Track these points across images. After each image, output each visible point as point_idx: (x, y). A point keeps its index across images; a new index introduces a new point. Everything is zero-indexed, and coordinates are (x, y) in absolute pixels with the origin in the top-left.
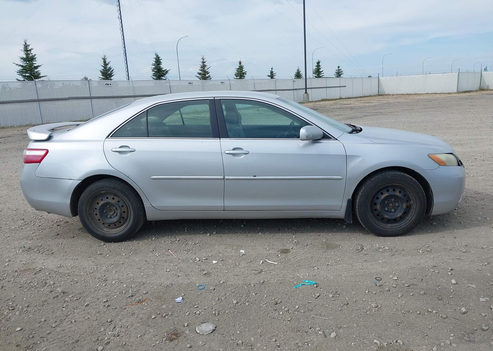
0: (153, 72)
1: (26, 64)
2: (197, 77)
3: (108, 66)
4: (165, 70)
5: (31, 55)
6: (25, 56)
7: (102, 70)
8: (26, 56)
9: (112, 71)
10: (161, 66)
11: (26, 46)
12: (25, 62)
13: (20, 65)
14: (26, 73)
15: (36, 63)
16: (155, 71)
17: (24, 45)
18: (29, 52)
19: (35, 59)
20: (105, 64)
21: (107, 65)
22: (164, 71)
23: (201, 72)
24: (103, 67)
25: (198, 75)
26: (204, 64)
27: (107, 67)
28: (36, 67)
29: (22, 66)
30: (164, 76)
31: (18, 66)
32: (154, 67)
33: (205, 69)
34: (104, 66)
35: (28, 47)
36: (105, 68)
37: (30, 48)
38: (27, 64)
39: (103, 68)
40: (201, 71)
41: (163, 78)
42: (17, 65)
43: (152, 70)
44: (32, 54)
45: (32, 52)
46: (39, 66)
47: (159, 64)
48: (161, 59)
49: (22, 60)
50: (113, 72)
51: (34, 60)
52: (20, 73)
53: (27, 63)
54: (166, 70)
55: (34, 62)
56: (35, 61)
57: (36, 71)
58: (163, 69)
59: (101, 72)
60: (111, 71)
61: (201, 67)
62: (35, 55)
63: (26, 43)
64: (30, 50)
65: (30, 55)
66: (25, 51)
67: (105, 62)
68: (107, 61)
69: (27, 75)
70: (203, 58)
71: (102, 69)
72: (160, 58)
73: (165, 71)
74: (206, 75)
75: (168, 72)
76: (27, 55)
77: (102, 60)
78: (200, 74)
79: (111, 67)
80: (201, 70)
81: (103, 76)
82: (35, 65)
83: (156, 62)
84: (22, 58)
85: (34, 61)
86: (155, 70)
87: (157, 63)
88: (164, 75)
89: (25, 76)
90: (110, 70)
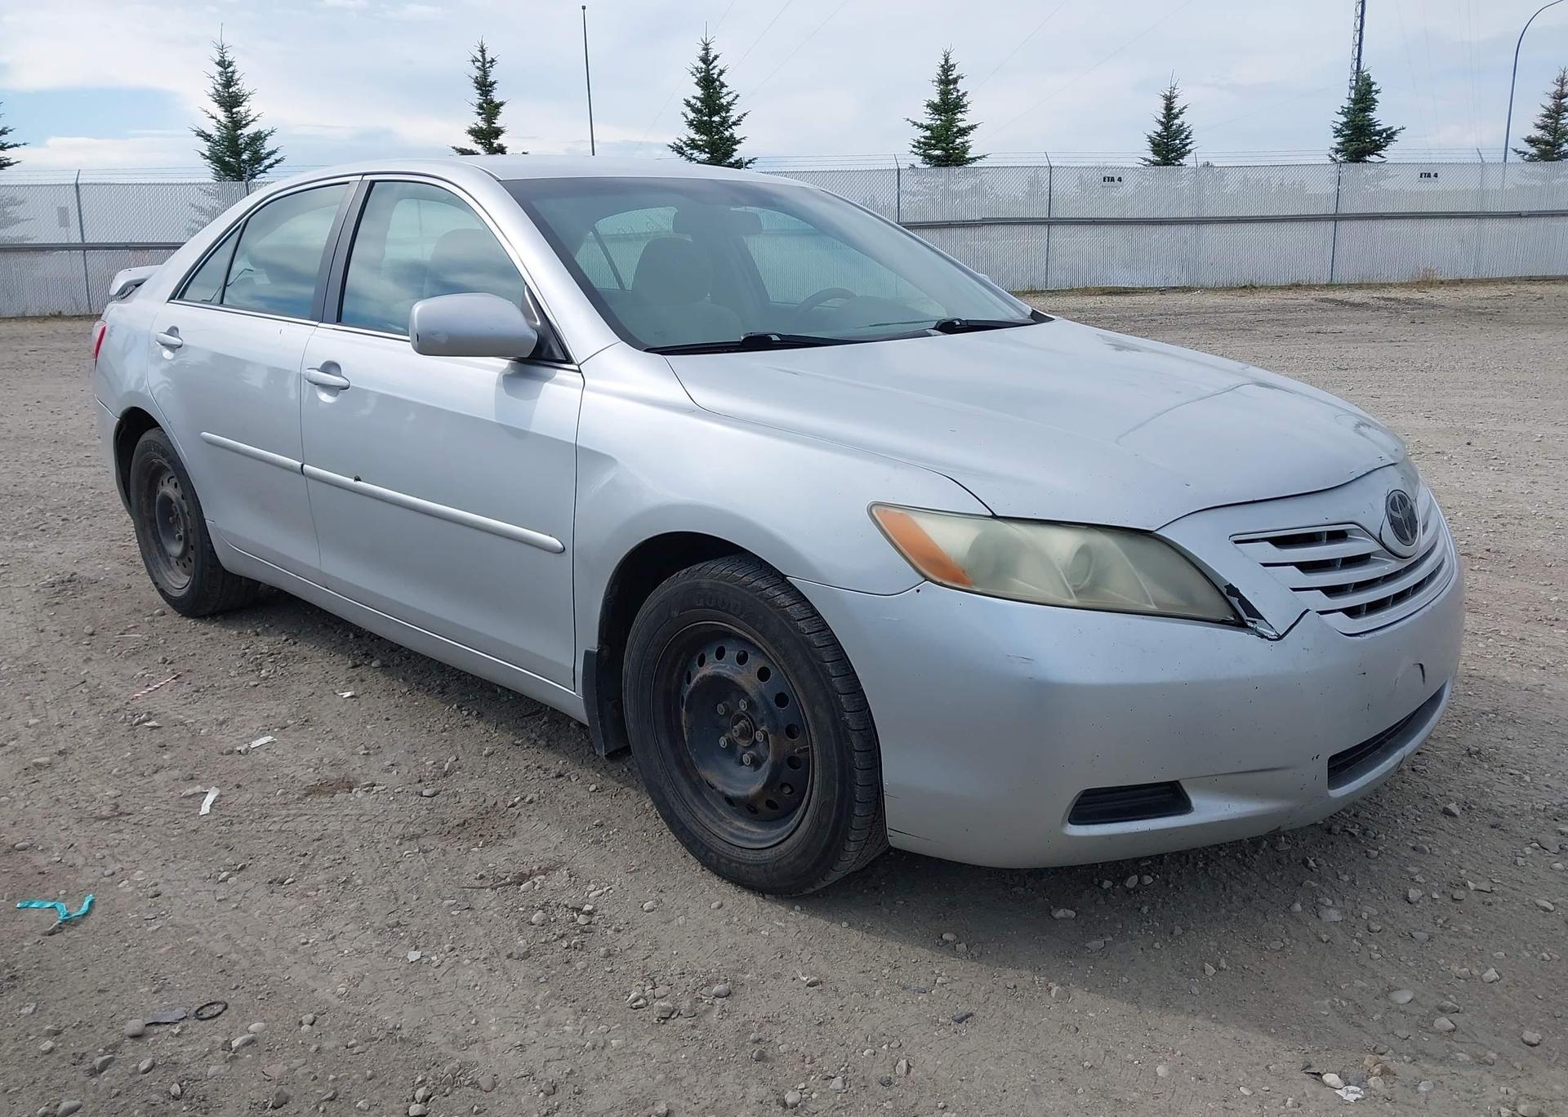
0: (1339, 140)
1: (939, 122)
2: (1520, 152)
3: (1176, 121)
4: (1385, 130)
5: (955, 93)
6: (937, 99)
7: (1154, 135)
8: (941, 99)
9: (1187, 137)
10: (1372, 115)
11: (947, 68)
12: (936, 117)
13: (921, 126)
14: (935, 147)
15: (964, 119)
16: (1343, 136)
17: (942, 66)
18: (952, 87)
19: (966, 105)
20: (1170, 113)
21: (1176, 117)
22: (1379, 133)
23: (1539, 133)
24: (1162, 123)
25: (1526, 147)
26: (1562, 101)
27: (1172, 125)
28: (963, 132)
29: (927, 128)
30: (1379, 152)
31: (916, 127)
32: (1345, 120)
33: (1562, 122)
34: (1163, 120)
35: (952, 70)
36: (1167, 126)
37: (954, 74)
38: (941, 120)
39: (1159, 128)
40: (1542, 132)
41: (1373, 158)
42: (915, 124)
43: (1336, 132)
44: (958, 91)
45: (958, 86)
46: (972, 128)
47: (1369, 109)
48: (1377, 92)
49: (929, 110)
50: (1188, 141)
51: (962, 110)
52: (920, 148)
53: (943, 118)
54: (1390, 128)
55: (959, 116)
56: (964, 112)
57: (958, 141)
58: (1378, 128)
59: (1152, 141)
60: (1183, 137)
61: (1546, 116)
62: (964, 94)
63: (947, 61)
64: (955, 81)
65: (952, 94)
66: (941, 82)
67: (1169, 108)
68: (1178, 105)
69: (937, 152)
70: (1563, 79)
71: (1156, 132)
72: (1374, 88)
73: (1384, 135)
74: (1561, 145)
75: (1395, 138)
76: (944, 94)
77: (1163, 103)
78: (1531, 141)
79: (1185, 126)
80: (1542, 128)
81: (1155, 152)
82: (962, 125)
83: (1355, 101)
84: (931, 105)
85: (961, 112)
86: (1346, 132)
87: (1358, 107)
88: (1379, 147)
89: (931, 157)
90: (1182, 133)
